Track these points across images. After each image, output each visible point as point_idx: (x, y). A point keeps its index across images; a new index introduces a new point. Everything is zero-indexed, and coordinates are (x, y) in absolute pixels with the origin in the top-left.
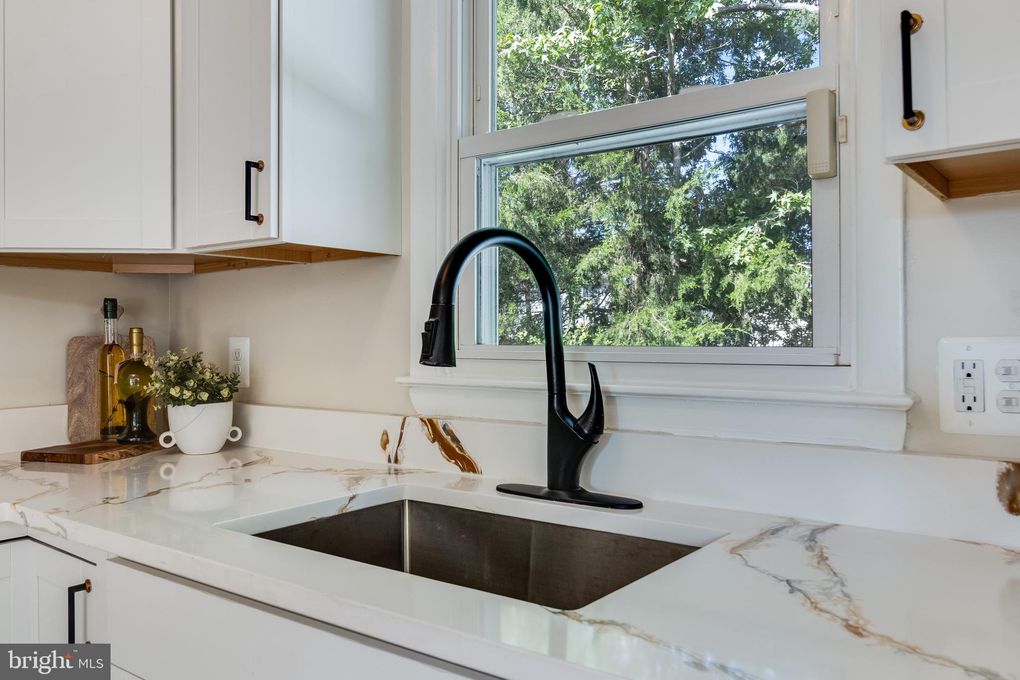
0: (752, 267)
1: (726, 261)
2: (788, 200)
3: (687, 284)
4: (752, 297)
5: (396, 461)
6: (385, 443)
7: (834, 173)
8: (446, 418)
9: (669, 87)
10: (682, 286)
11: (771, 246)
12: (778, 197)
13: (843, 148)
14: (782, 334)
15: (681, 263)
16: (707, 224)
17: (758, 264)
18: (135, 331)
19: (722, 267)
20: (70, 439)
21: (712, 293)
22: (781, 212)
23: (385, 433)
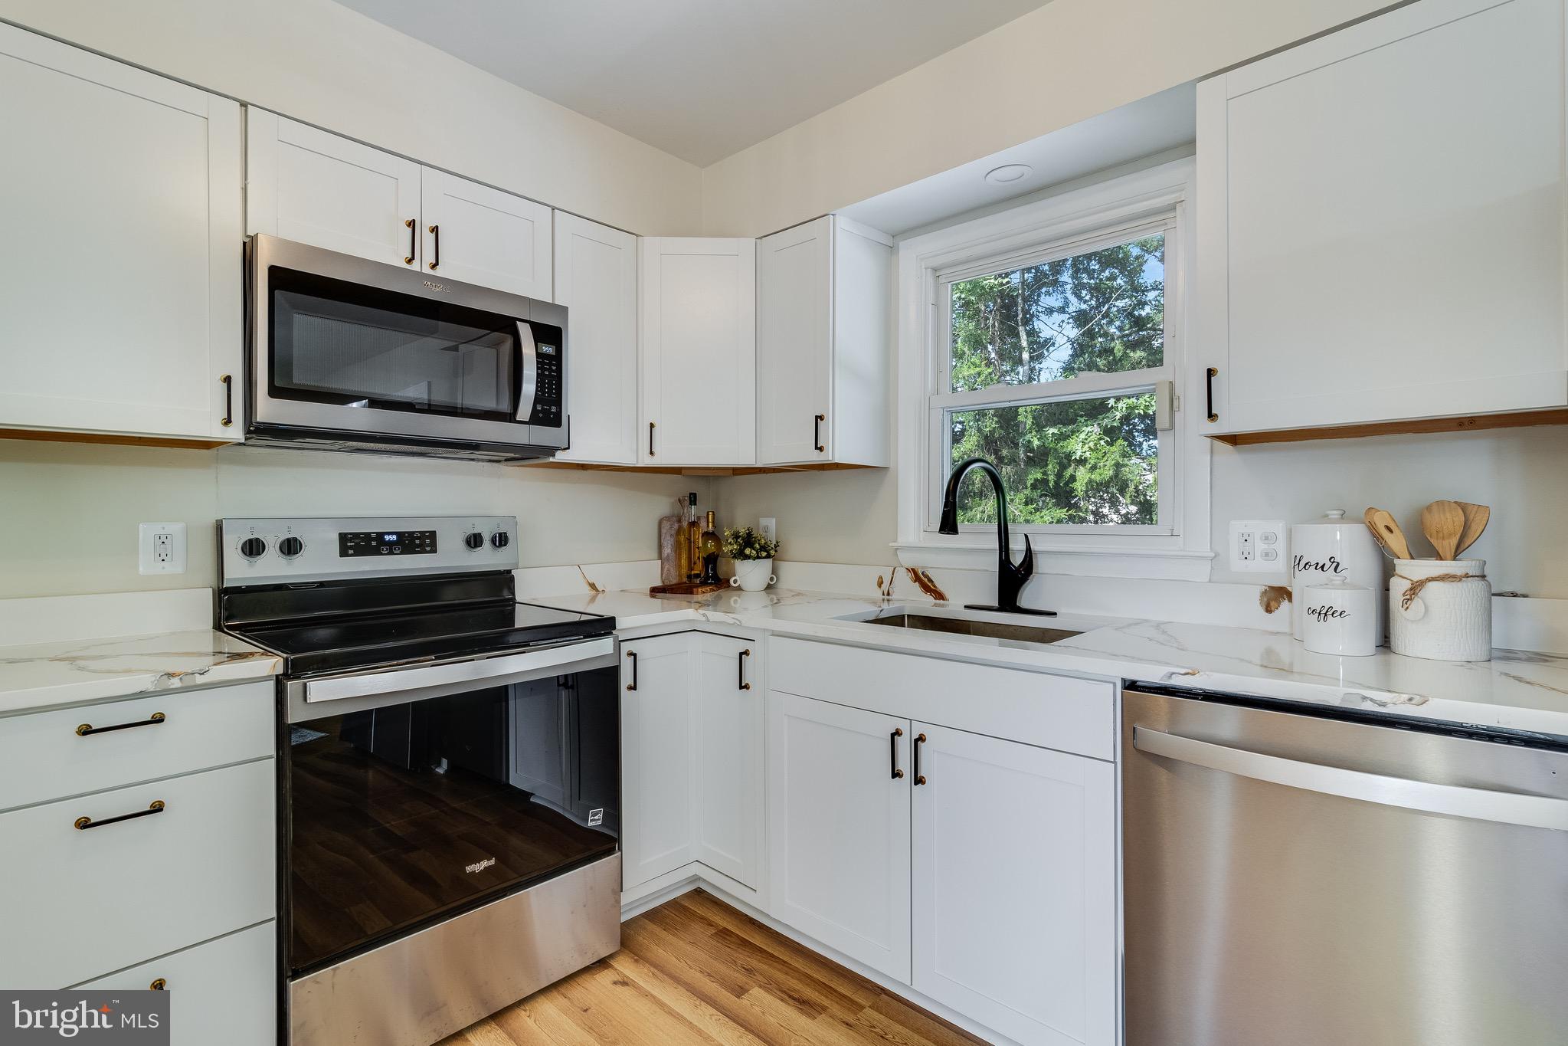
0: (1092, 462)
1: (1068, 456)
2: (1125, 406)
3: (1036, 474)
4: (1092, 486)
5: (888, 594)
6: (880, 583)
7: (1172, 426)
8: (922, 567)
9: (1020, 308)
10: (1030, 476)
11: (1110, 444)
12: (1115, 403)
13: (1177, 414)
14: (1115, 517)
15: (1028, 457)
16: (1054, 424)
17: (1098, 458)
18: (710, 513)
19: (1065, 461)
20: (663, 582)
21: (1057, 483)
22: (1118, 415)
23: (881, 577)
